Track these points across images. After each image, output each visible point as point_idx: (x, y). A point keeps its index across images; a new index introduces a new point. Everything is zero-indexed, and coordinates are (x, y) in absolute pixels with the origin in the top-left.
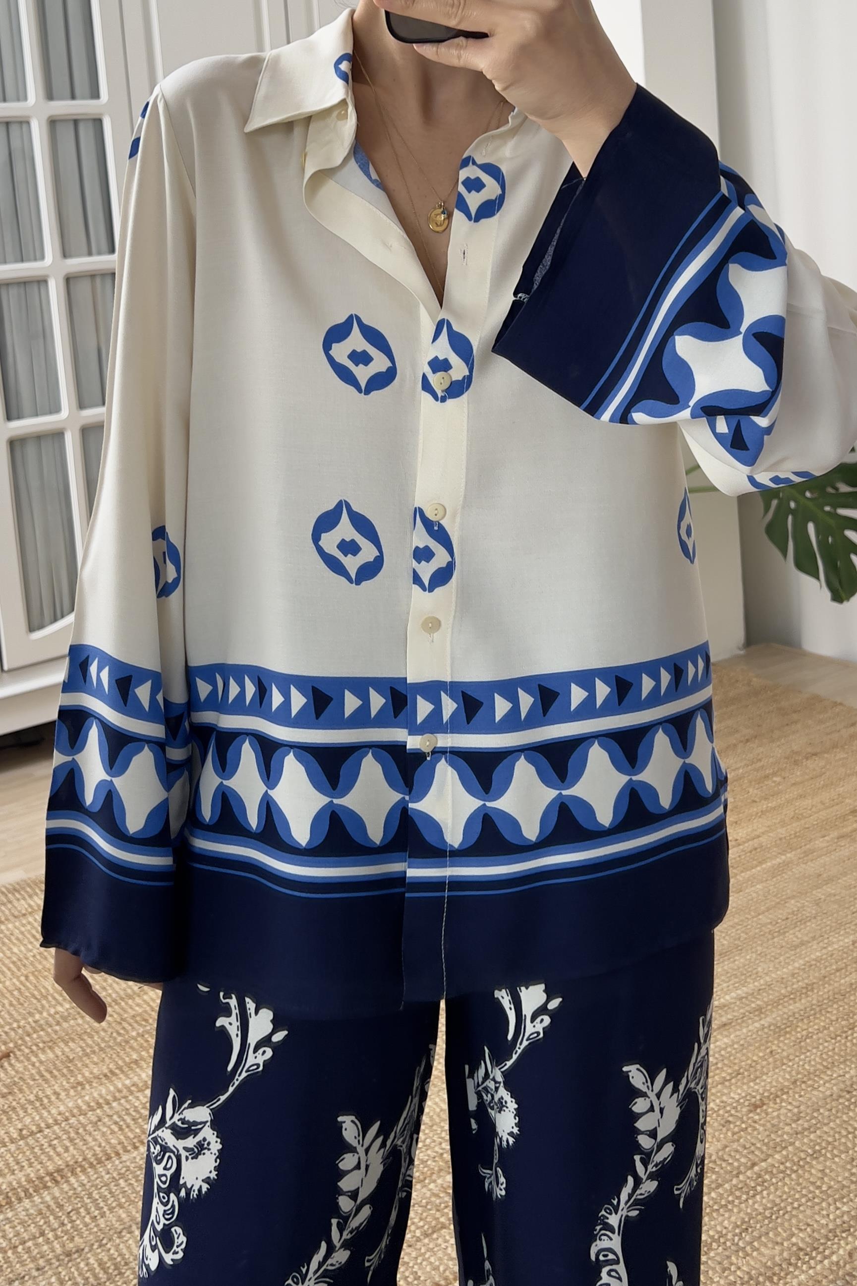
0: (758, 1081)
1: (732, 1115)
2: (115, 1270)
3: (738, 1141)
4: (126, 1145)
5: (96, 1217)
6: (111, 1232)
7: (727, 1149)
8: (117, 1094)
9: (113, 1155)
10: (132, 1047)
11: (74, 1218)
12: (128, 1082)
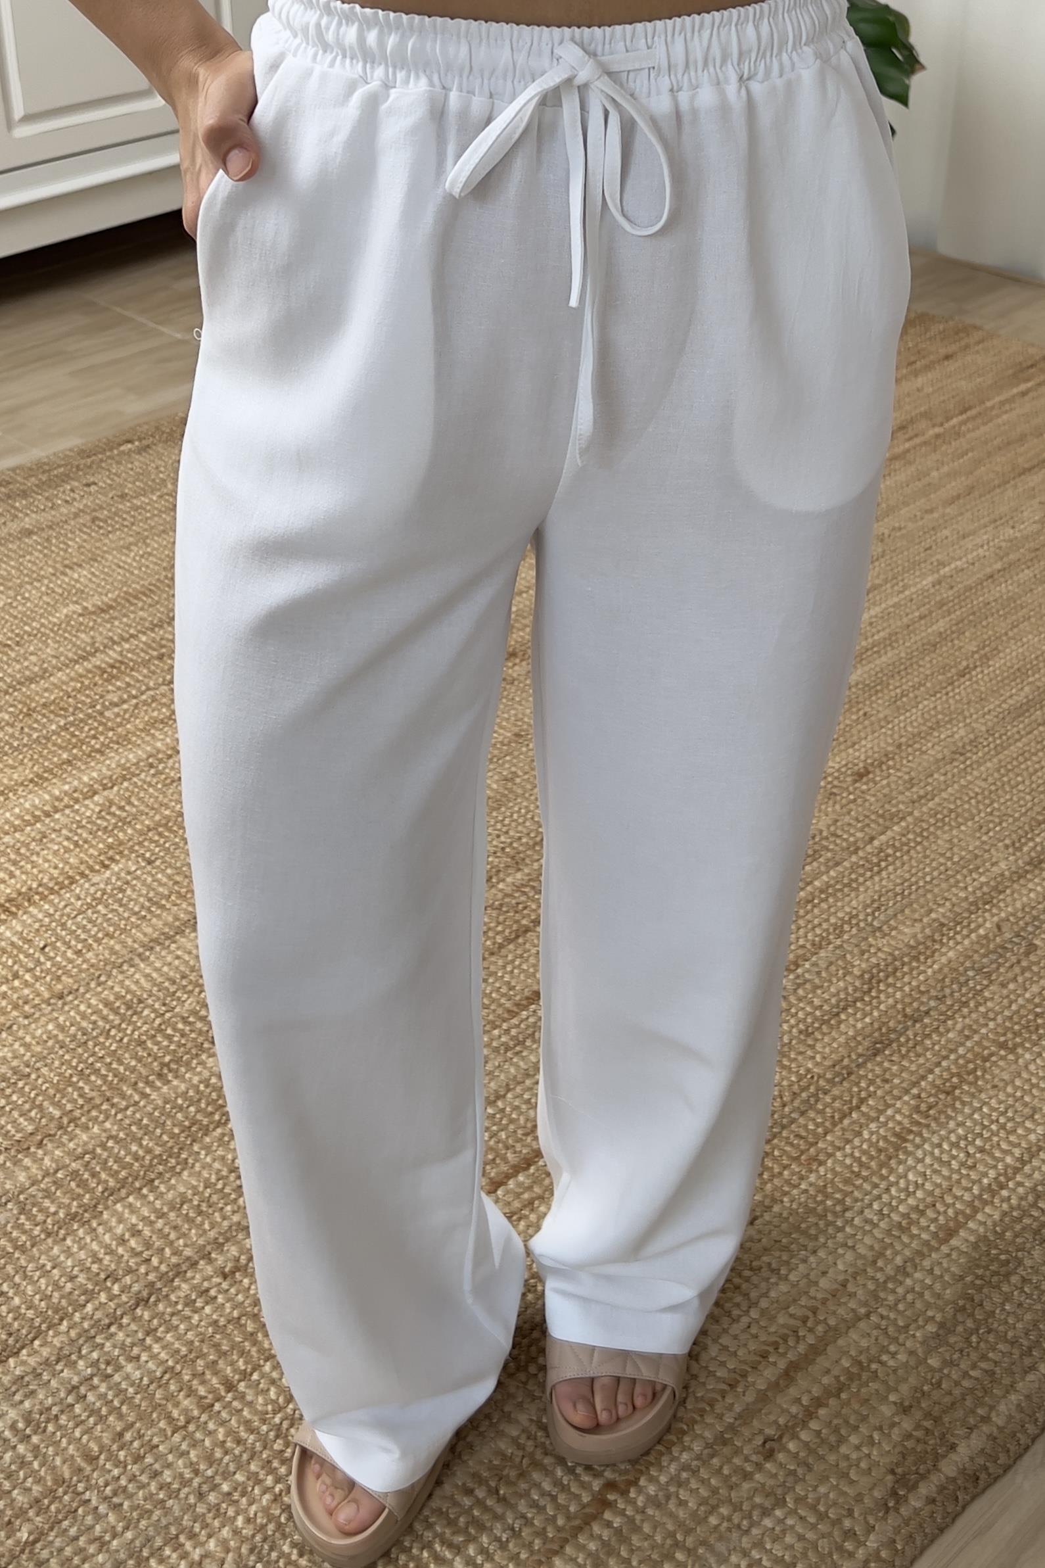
0: (857, 747)
1: (835, 787)
2: (129, 1007)
3: (849, 813)
4: (91, 863)
5: (80, 951)
6: (108, 968)
7: (839, 824)
8: (57, 804)
9: (78, 878)
10: (54, 745)
11: (52, 954)
12: (66, 787)
